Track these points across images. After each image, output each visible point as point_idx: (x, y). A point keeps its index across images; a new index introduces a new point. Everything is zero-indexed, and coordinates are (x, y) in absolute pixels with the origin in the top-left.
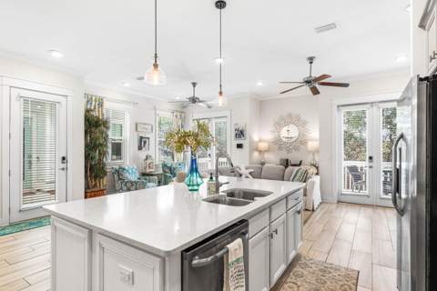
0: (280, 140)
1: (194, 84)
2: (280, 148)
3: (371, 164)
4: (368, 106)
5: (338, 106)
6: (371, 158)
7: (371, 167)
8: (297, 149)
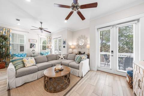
0: (79, 45)
1: (41, 23)
2: (79, 48)
3: (112, 54)
4: (111, 27)
5: (97, 29)
6: (112, 51)
7: (112, 56)
8: (84, 48)
